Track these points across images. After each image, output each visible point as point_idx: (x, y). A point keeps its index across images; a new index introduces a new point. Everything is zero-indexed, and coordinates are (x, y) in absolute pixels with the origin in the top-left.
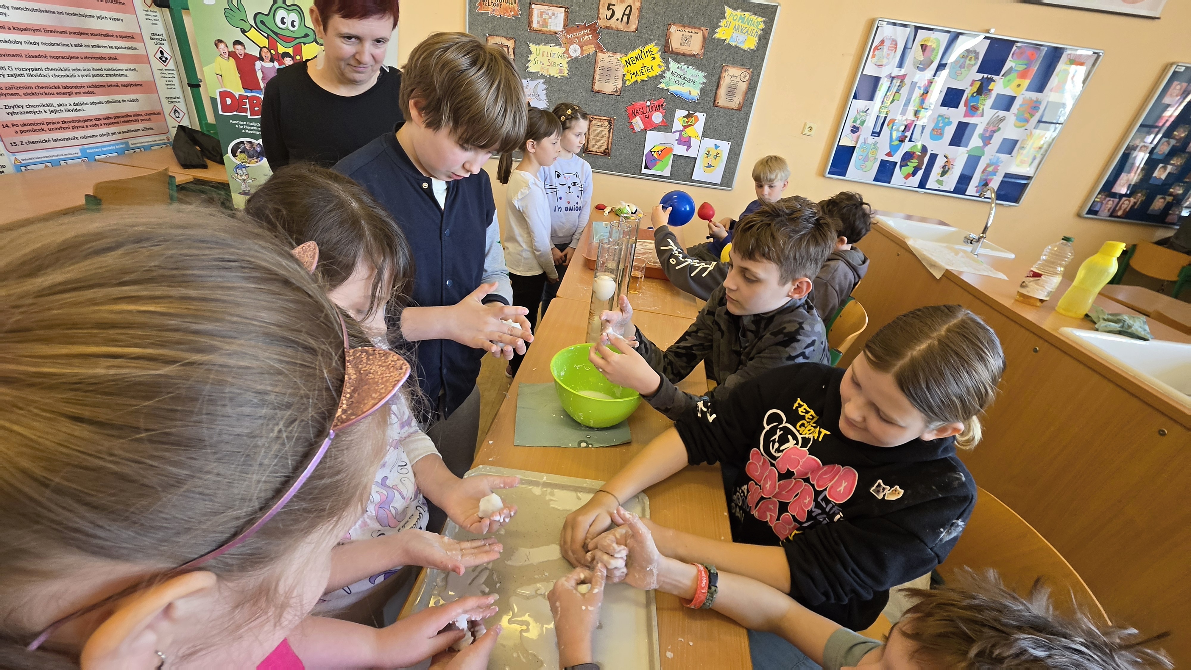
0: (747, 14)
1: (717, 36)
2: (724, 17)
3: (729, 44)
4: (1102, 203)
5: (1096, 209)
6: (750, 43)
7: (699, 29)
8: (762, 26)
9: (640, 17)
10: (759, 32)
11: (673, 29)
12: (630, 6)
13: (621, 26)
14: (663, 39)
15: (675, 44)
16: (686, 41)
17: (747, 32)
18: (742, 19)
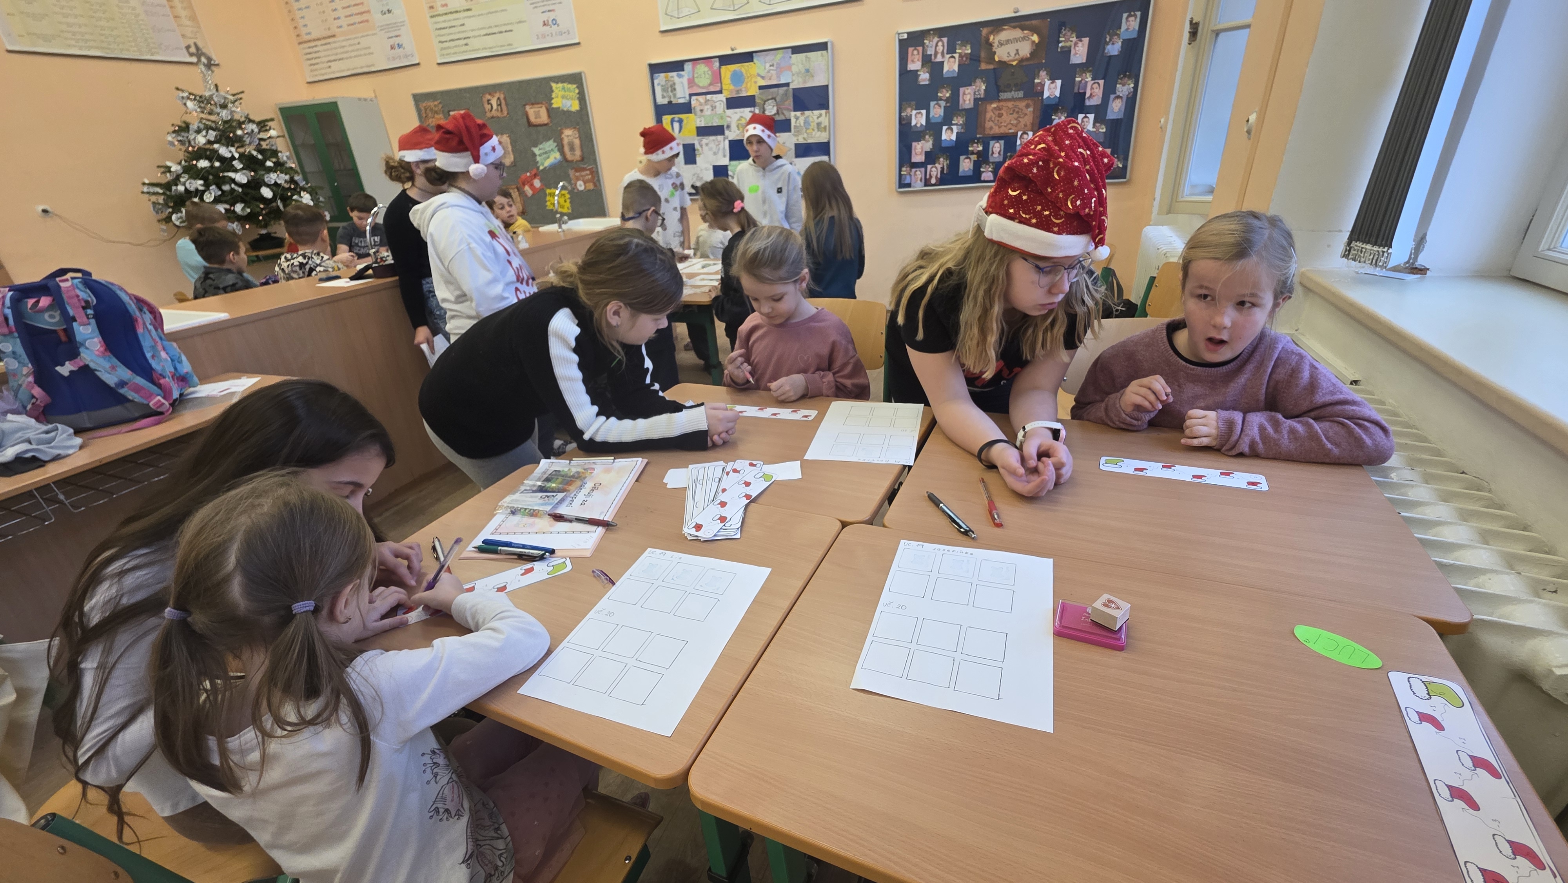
0: (565, 85)
1: (554, 106)
2: (552, 91)
3: (563, 110)
4: (910, 175)
5: (907, 181)
6: (575, 106)
7: (542, 103)
8: (577, 91)
9: (506, 106)
10: (578, 96)
11: (528, 108)
12: (499, 98)
13: (499, 114)
14: (525, 117)
15: (533, 119)
16: (537, 115)
17: (572, 97)
18: (563, 88)
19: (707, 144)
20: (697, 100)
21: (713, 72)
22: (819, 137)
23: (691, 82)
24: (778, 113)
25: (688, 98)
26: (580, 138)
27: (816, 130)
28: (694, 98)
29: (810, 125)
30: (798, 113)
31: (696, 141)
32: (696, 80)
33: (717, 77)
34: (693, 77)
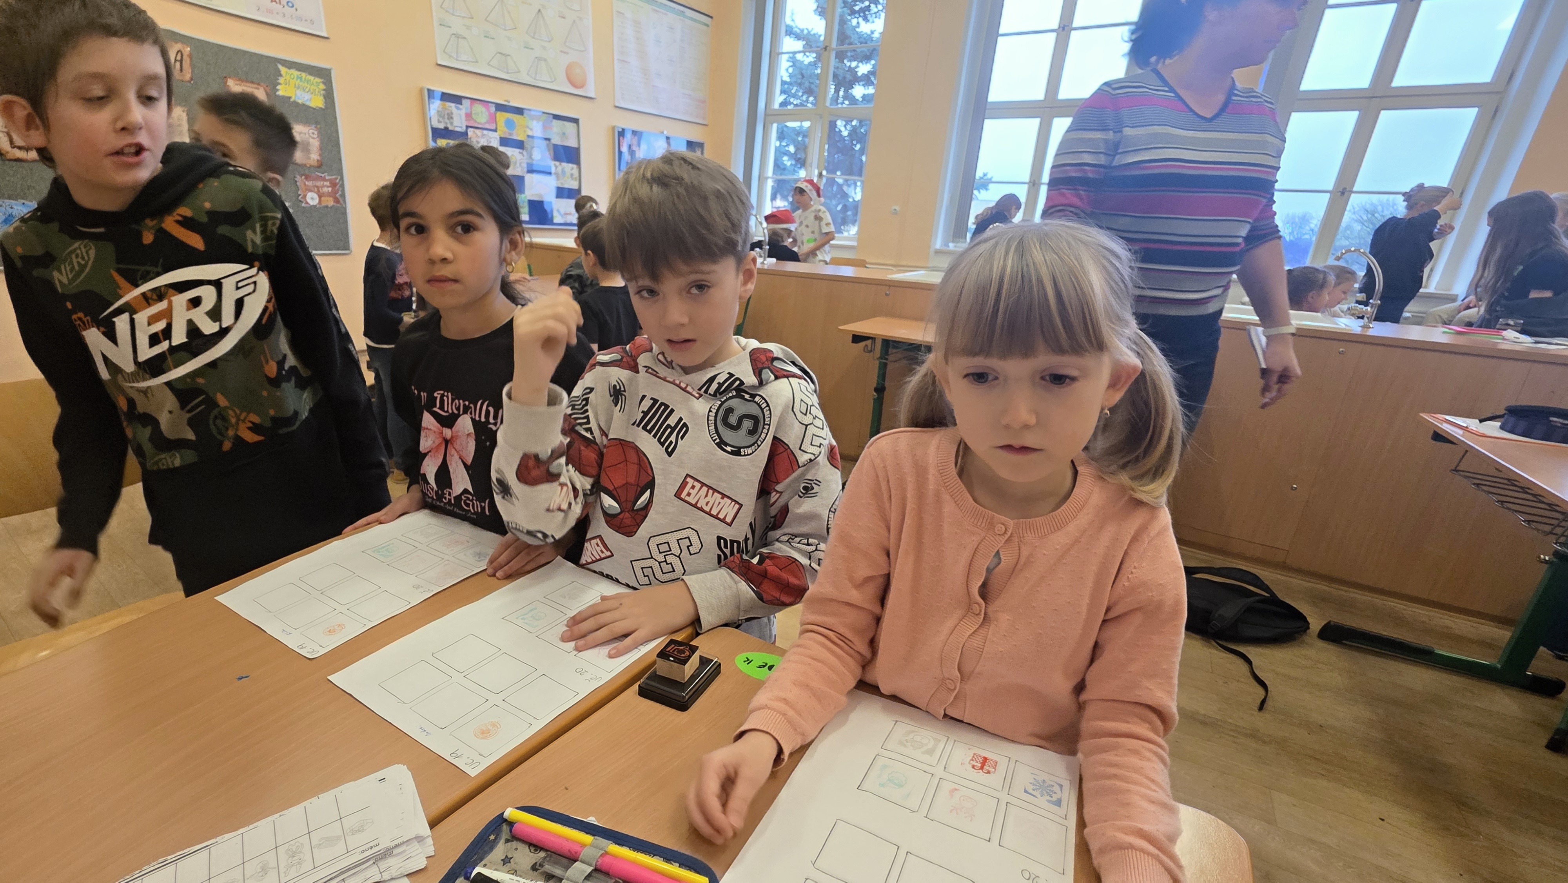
0: (304, 75)
1: (282, 90)
2: (279, 76)
3: (295, 101)
6: (316, 102)
7: (259, 84)
8: (322, 86)
10: (322, 92)
17: (309, 90)
18: (300, 78)
21: (490, 114)
23: (468, 116)
25: (464, 128)
26: (321, 138)
27: (570, 178)
28: (470, 130)
29: (566, 174)
30: (557, 163)
32: (474, 116)
33: (493, 119)
34: (471, 112)
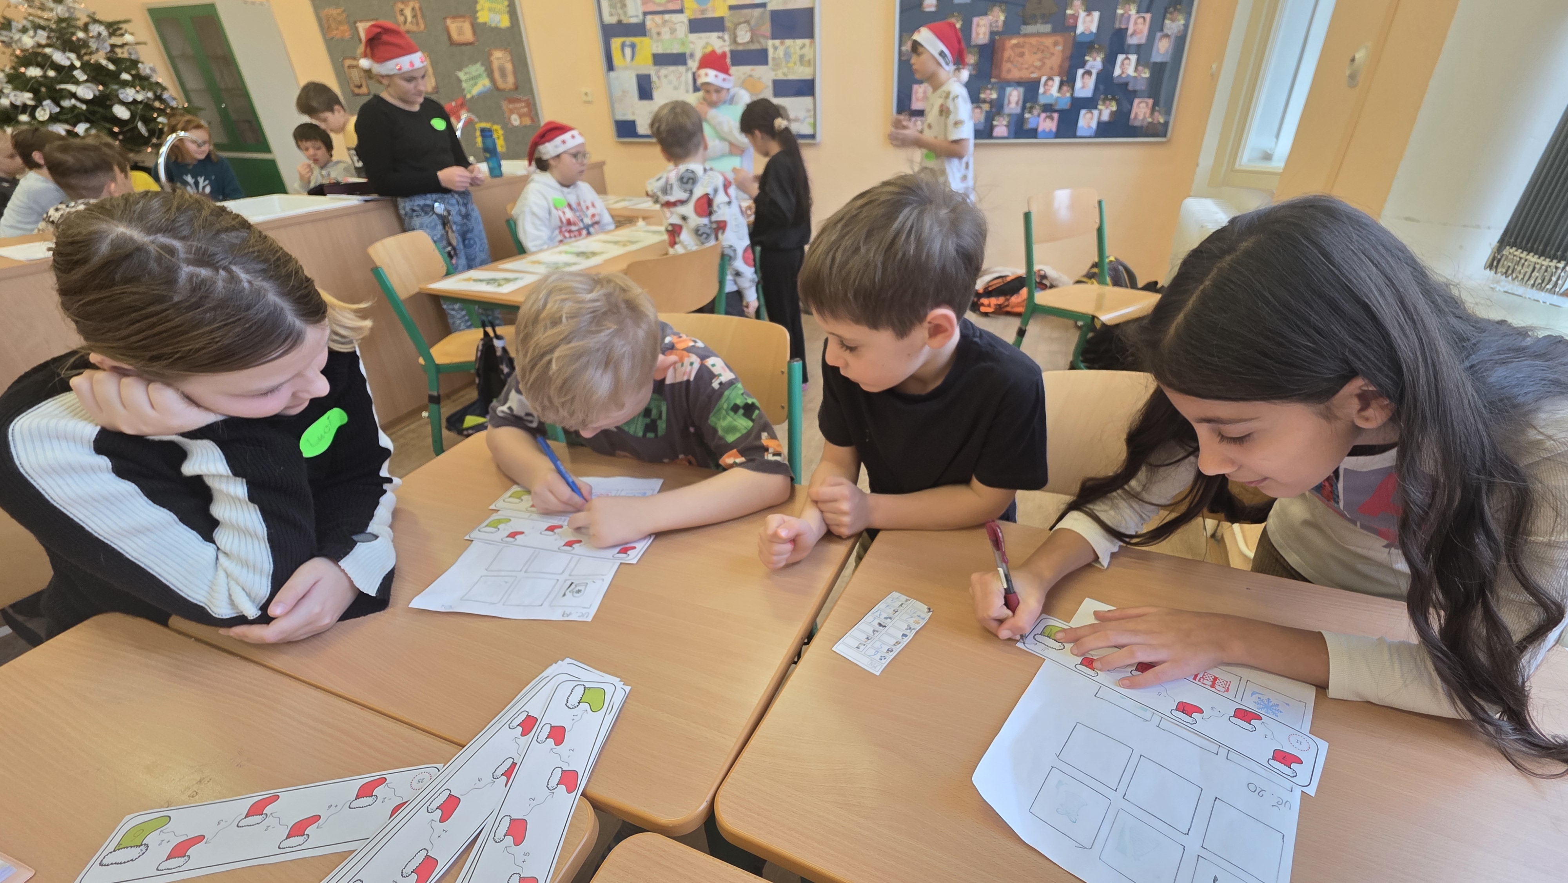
1: (481, 20)
2: (477, 2)
3: (490, 27)
6: (505, 22)
7: (464, 17)
9: (423, 16)
11: (449, 22)
12: (413, 9)
13: (415, 28)
14: (446, 34)
15: (455, 36)
16: (460, 31)
17: (499, 11)
19: (666, 76)
20: (653, 20)
22: (801, 73)
24: (752, 41)
25: (641, 17)
26: (513, 61)
27: (798, 63)
28: (649, 17)
29: (790, 57)
30: (777, 42)
31: (652, 71)
